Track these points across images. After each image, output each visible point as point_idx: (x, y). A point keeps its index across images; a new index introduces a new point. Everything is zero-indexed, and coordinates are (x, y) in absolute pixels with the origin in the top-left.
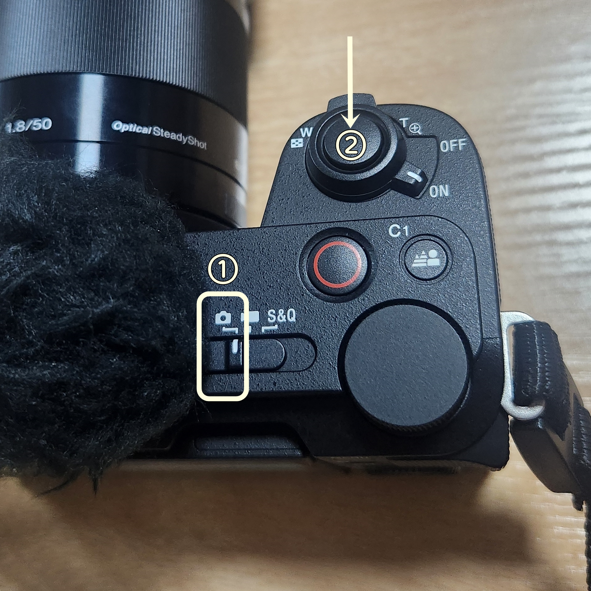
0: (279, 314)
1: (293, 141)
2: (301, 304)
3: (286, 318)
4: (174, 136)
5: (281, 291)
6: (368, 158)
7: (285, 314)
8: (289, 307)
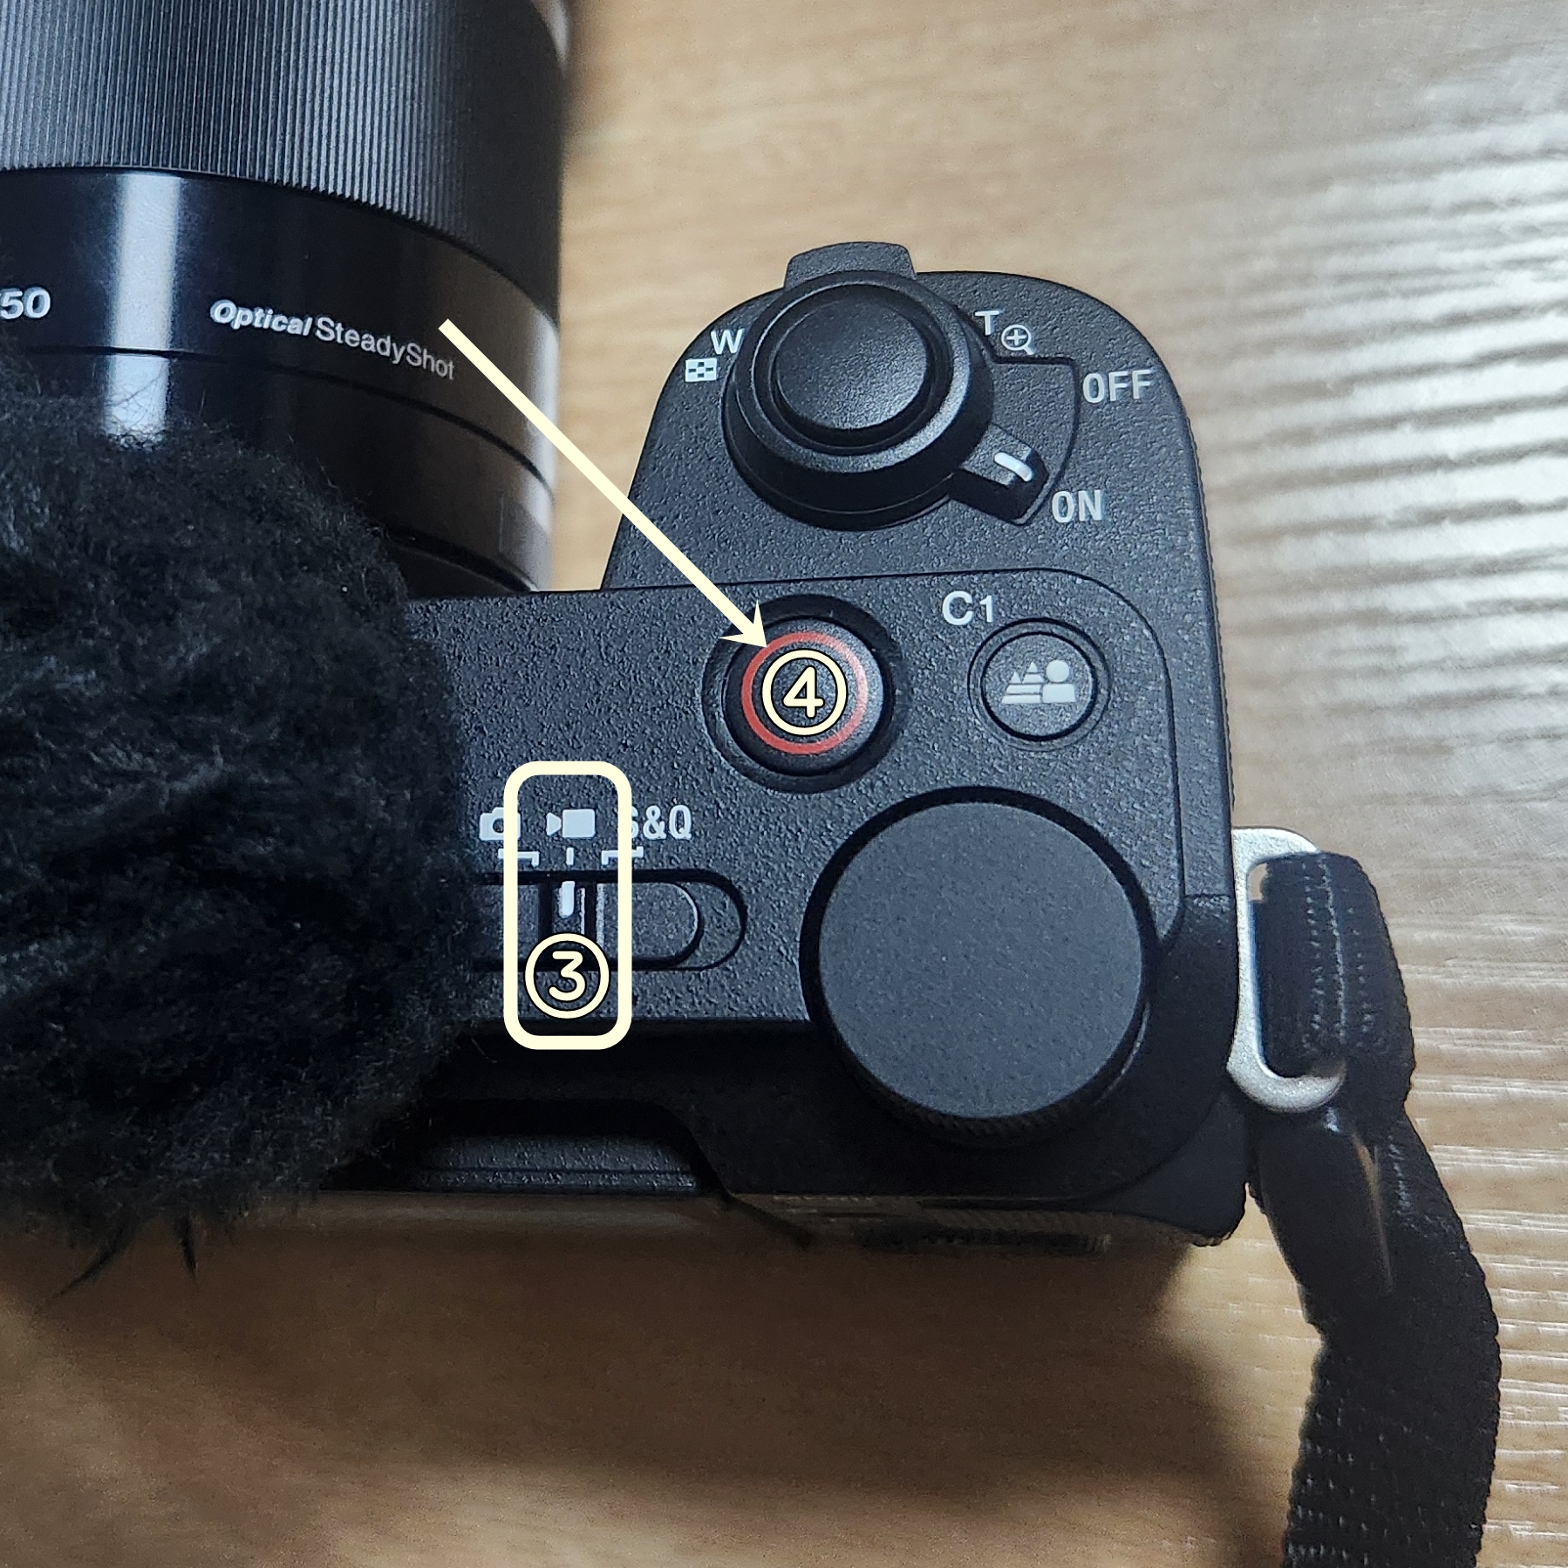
0: (647, 819)
1: (690, 363)
2: (706, 794)
3: (667, 830)
4: (370, 343)
6: (893, 413)
7: (665, 818)
8: (675, 800)
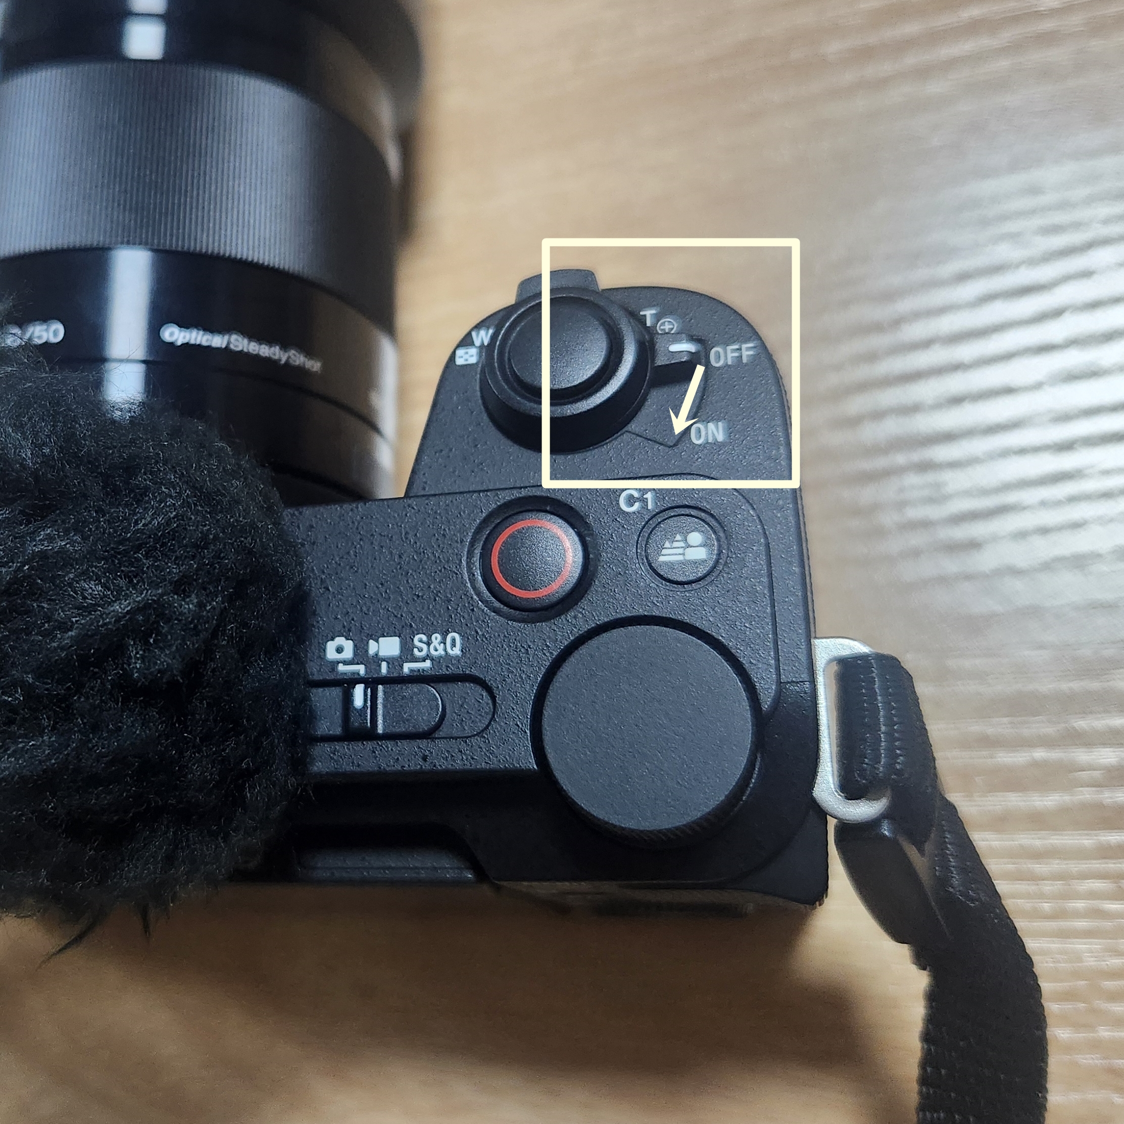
0: (432, 642)
1: (459, 352)
2: (469, 625)
3: (445, 650)
4: (265, 351)
5: (435, 604)
7: (444, 642)
8: (450, 630)
